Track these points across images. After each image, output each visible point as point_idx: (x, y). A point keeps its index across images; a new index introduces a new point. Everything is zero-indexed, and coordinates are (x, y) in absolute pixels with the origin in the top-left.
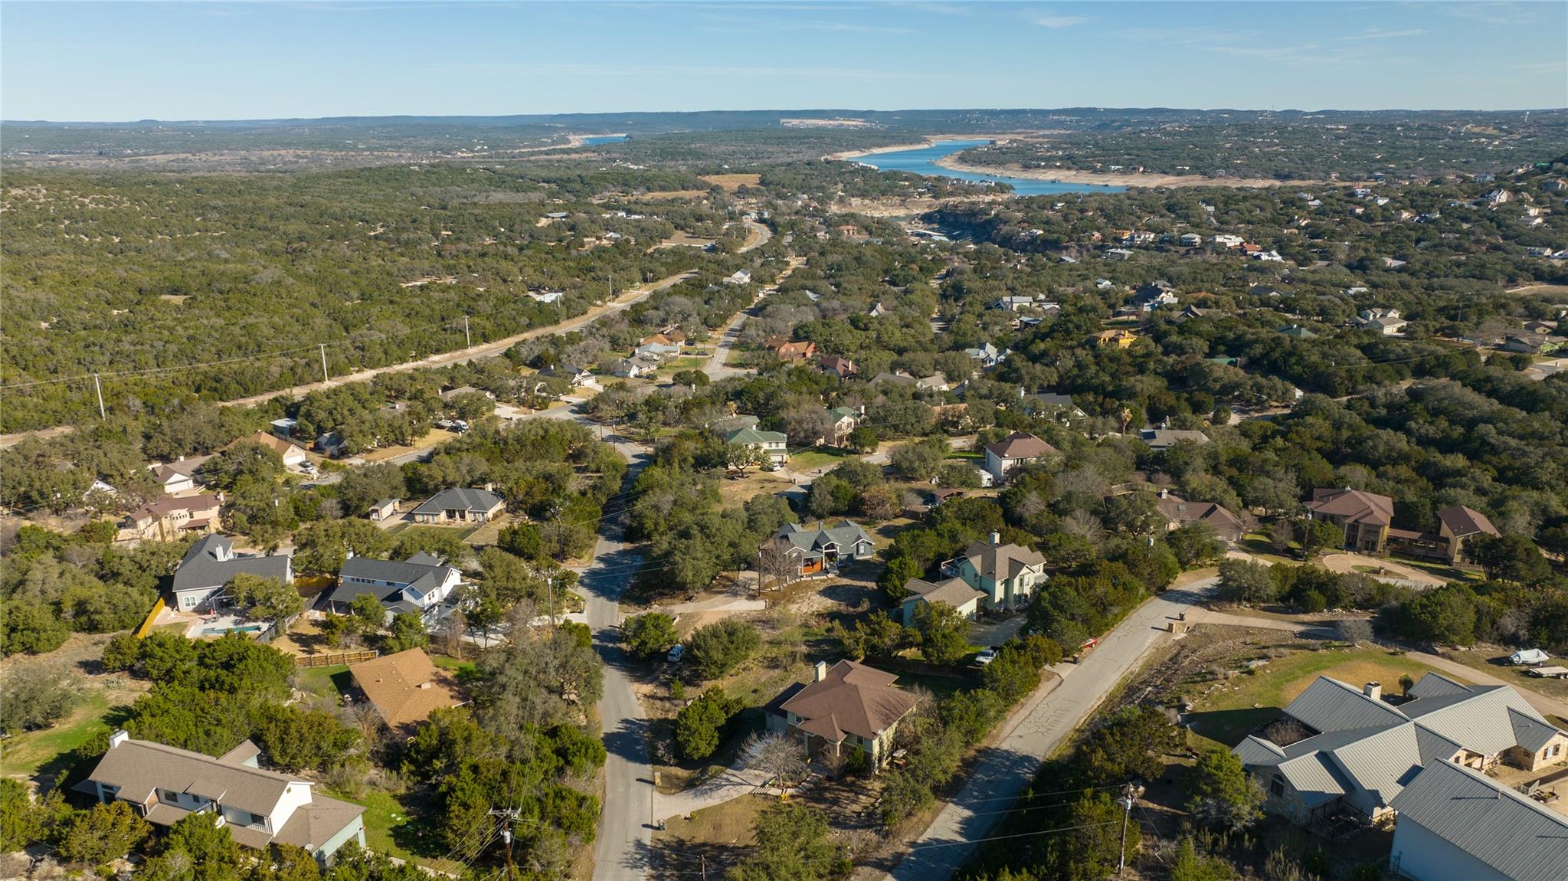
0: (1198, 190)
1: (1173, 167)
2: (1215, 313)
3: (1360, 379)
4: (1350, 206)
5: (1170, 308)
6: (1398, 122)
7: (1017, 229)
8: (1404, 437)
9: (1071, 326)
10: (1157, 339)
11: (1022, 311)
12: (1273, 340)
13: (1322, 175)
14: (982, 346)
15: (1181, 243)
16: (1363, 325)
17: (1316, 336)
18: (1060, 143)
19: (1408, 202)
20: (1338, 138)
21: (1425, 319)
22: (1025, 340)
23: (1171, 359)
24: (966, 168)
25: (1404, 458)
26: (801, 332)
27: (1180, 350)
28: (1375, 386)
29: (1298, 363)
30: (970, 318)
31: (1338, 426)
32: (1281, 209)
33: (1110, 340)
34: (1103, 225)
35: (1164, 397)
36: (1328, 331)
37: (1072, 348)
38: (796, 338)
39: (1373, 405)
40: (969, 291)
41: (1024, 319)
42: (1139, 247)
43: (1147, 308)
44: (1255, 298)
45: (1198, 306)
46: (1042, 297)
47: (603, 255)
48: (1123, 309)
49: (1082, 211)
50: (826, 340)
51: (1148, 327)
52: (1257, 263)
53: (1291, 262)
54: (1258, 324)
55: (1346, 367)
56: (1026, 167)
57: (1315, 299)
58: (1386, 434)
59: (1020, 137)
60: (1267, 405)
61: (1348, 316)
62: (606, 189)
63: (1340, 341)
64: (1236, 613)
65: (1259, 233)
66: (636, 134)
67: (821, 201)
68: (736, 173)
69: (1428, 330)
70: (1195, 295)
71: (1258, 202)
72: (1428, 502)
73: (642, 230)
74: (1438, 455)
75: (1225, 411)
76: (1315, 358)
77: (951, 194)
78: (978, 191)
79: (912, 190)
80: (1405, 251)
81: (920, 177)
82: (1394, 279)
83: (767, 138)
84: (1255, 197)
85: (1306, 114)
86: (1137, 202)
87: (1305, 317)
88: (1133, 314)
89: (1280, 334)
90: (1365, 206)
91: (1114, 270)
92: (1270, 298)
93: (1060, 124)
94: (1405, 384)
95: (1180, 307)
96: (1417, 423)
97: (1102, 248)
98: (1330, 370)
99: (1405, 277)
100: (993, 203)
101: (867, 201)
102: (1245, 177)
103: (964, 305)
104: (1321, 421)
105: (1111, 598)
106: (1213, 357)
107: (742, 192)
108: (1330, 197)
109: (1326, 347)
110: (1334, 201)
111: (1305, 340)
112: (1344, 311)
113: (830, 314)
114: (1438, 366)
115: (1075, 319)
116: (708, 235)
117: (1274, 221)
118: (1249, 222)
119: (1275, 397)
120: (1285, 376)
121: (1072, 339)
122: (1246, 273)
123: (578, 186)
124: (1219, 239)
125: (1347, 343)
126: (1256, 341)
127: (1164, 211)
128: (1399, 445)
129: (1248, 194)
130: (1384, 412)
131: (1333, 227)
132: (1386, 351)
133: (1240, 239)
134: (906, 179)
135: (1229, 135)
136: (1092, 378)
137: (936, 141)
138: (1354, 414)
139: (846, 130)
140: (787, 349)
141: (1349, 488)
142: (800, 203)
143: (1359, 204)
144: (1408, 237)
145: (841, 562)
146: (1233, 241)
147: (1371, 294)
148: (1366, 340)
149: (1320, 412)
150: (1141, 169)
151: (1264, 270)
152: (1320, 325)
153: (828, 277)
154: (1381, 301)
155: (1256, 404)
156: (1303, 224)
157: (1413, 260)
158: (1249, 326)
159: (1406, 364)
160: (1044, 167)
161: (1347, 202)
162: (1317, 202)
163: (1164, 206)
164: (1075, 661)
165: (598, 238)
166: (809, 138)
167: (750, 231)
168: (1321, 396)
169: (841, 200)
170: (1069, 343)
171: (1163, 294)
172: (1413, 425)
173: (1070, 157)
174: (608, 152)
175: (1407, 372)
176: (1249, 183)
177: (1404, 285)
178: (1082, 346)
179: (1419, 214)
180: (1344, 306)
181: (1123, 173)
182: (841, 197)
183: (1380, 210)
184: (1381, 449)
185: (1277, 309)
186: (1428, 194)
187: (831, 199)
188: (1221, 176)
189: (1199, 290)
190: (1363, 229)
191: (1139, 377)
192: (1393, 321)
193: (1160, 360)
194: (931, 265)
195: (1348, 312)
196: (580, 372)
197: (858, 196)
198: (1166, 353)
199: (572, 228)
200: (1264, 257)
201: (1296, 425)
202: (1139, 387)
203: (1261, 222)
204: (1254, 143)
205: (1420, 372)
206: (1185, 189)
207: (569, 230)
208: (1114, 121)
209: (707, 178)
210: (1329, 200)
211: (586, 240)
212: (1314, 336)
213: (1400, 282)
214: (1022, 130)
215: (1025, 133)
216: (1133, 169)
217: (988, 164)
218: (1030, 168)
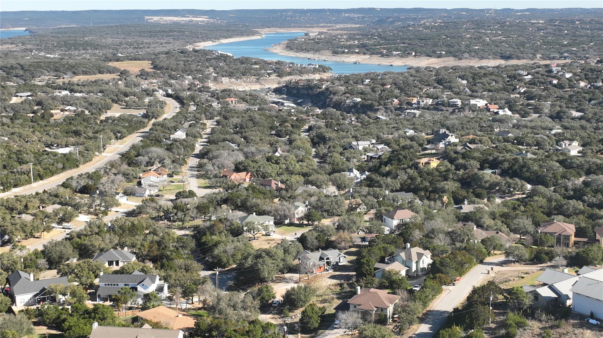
0: (454, 68)
1: (434, 52)
2: (481, 147)
3: (559, 177)
4: (550, 79)
5: (455, 145)
6: (577, 18)
7: (343, 98)
8: (581, 203)
9: (401, 157)
10: (451, 161)
11: (365, 150)
12: (513, 159)
13: (531, 56)
14: (351, 170)
15: (449, 105)
16: (560, 150)
17: (536, 157)
18: (354, 35)
19: (583, 76)
20: (540, 29)
21: (591, 146)
22: (375, 166)
23: (461, 172)
24: (292, 54)
25: (582, 212)
26: (241, 167)
27: (465, 167)
28: (567, 180)
29: (527, 171)
30: (337, 155)
31: (550, 200)
32: (508, 81)
33: (425, 163)
34: (399, 95)
35: (460, 192)
36: (541, 154)
37: (404, 169)
38: (237, 169)
39: (566, 190)
40: (330, 139)
41: (370, 154)
42: (423, 108)
43: (441, 145)
44: (501, 137)
45: (470, 143)
46: (374, 141)
47: (73, 122)
48: (428, 146)
49: (383, 85)
50: (257, 171)
51: (444, 156)
52: (497, 117)
53: (517, 116)
54: (505, 152)
55: (552, 172)
56: (335, 53)
57: (533, 137)
58: (573, 202)
59: (325, 30)
60: (514, 193)
61: (551, 146)
62: (42, 73)
63: (548, 159)
64: (513, 266)
65: (496, 98)
66: (33, 28)
67: (201, 80)
68: (131, 60)
69: (593, 152)
70: (468, 137)
71: (493, 77)
72: (590, 226)
73: (91, 104)
74: (597, 210)
75: (493, 197)
76: (536, 168)
77: (290, 74)
78: (308, 72)
79: (263, 71)
80: (583, 107)
81: (266, 62)
82: (577, 124)
83: (140, 32)
84: (491, 74)
85: (517, 11)
86: (417, 79)
87: (529, 147)
88: (434, 149)
89: (517, 156)
90: (558, 79)
91: (414, 124)
92: (509, 137)
93: (350, 20)
94: (582, 179)
95: (461, 144)
96: (587, 197)
97: (400, 109)
98: (544, 174)
99: (583, 122)
100: (321, 80)
101: (233, 80)
102: (482, 58)
103: (329, 147)
104: (541, 199)
105: (464, 261)
106: (483, 170)
107: (143, 75)
108: (537, 73)
109: (541, 162)
110: (539, 76)
111: (530, 159)
112: (549, 143)
113: (250, 155)
114: (598, 169)
115: (403, 153)
116: (138, 107)
117: (504, 89)
118: (489, 91)
119: (517, 189)
120: (521, 178)
121: (403, 164)
122: (492, 123)
123: (21, 72)
124: (473, 102)
125: (552, 159)
126: (505, 161)
127: (436, 85)
128: (579, 207)
129: (487, 72)
130: (572, 193)
131: (540, 92)
132: (571, 163)
133: (485, 102)
134: (256, 63)
135: (468, 29)
136: (419, 184)
137: (265, 33)
138: (557, 195)
139: (197, 25)
140: (236, 177)
141: (555, 221)
142: (187, 82)
143: (555, 77)
144: (584, 98)
145: (333, 265)
146: (481, 103)
147: (563, 133)
148: (561, 158)
149: (541, 195)
150: (414, 54)
151: (501, 121)
152: (537, 151)
153: (237, 133)
154: (569, 136)
155: (508, 193)
156: (522, 91)
157: (587, 112)
158: (500, 153)
159: (582, 169)
160: (347, 53)
161: (547, 76)
162: (530, 77)
163: (435, 80)
164: (454, 285)
165: (62, 110)
166: (173, 31)
167: (166, 104)
168: (540, 186)
169: (215, 79)
170: (402, 166)
171: (450, 137)
172: (586, 198)
173: (364, 46)
174: (23, 44)
175: (583, 173)
176: (485, 63)
177: (583, 128)
178: (409, 167)
179: (590, 83)
180: (549, 140)
181: (402, 57)
182: (215, 77)
183: (567, 81)
184: (571, 209)
185: (513, 143)
186: (595, 70)
187: (208, 78)
188: (466, 58)
189: (468, 134)
190: (558, 93)
191: (445, 182)
192: (575, 148)
193: (455, 173)
194: (298, 123)
195: (551, 143)
196: (118, 194)
197: (226, 76)
198: (457, 169)
199: (39, 103)
200: (501, 112)
201: (530, 201)
202: (447, 187)
203: (497, 90)
204: (486, 34)
205: (588, 173)
206: (446, 68)
207: (37, 105)
208: (388, 18)
209: (110, 64)
210: (537, 75)
211: (52, 111)
212: (534, 157)
213: (580, 125)
214: (325, 25)
215: (328, 27)
216: (408, 53)
217: (308, 51)
218: (338, 53)
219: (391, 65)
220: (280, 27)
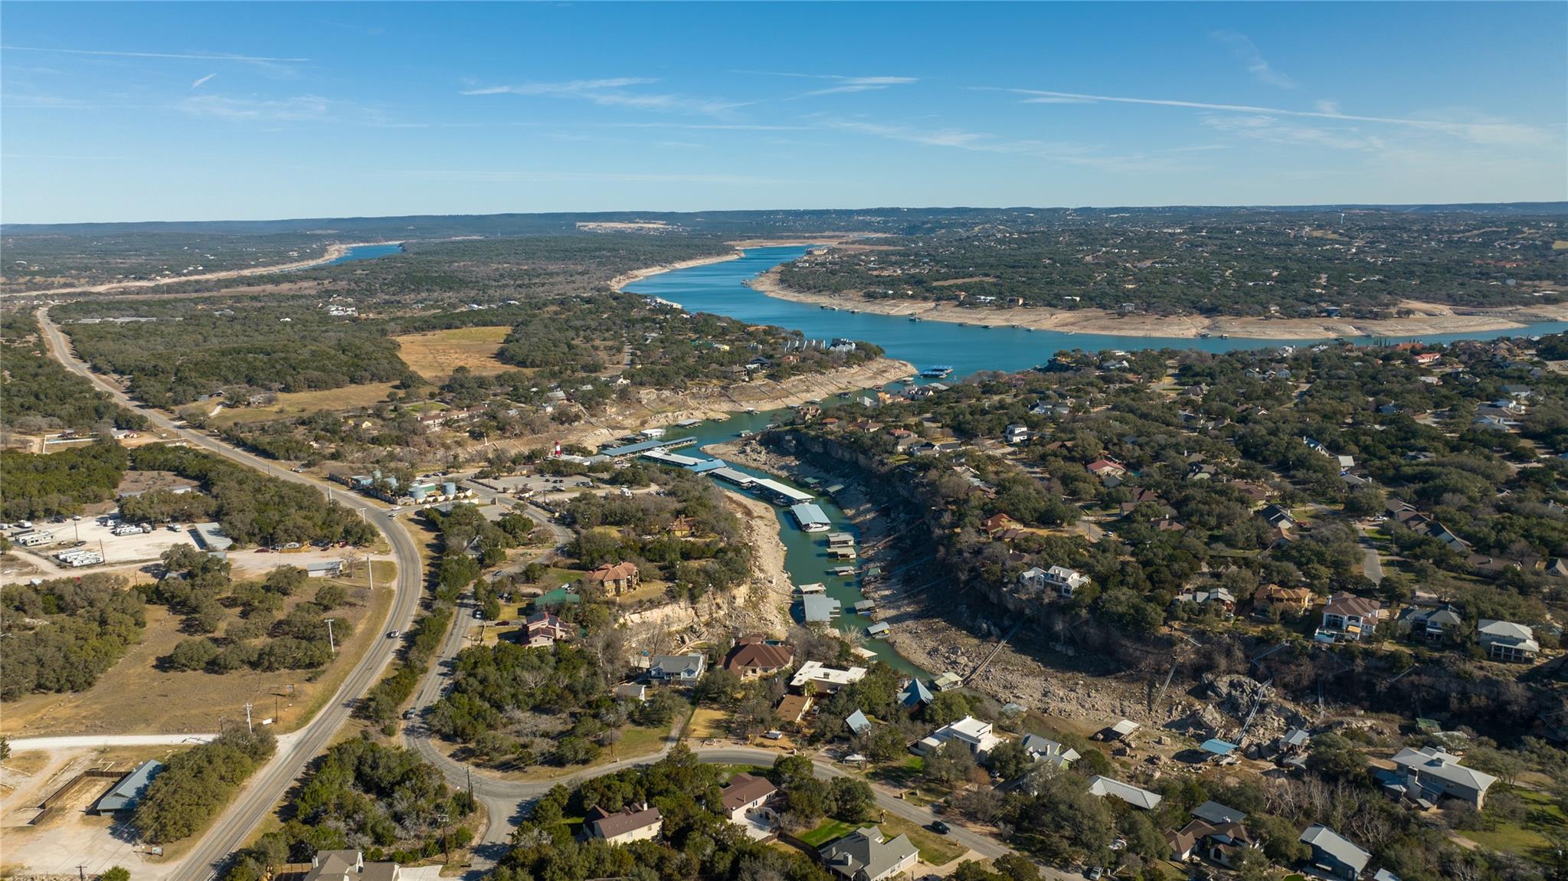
1: (1059, 297)
13: (1260, 308)
18: (887, 254)
24: (791, 295)
56: (870, 297)
59: (834, 244)
66: (412, 241)
77: (796, 370)
79: (736, 368)
81: (745, 329)
93: (867, 226)
101: (666, 393)
102: (1161, 313)
134: (722, 334)
139: (646, 236)
150: (1021, 302)
160: (893, 297)
166: (601, 250)
173: (915, 280)
181: (1000, 307)
187: (607, 394)
197: (651, 385)
214: (831, 234)
215: (837, 237)
216: (1011, 301)
217: (820, 291)
218: (876, 298)
219: (986, 327)
220: (767, 238)
